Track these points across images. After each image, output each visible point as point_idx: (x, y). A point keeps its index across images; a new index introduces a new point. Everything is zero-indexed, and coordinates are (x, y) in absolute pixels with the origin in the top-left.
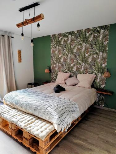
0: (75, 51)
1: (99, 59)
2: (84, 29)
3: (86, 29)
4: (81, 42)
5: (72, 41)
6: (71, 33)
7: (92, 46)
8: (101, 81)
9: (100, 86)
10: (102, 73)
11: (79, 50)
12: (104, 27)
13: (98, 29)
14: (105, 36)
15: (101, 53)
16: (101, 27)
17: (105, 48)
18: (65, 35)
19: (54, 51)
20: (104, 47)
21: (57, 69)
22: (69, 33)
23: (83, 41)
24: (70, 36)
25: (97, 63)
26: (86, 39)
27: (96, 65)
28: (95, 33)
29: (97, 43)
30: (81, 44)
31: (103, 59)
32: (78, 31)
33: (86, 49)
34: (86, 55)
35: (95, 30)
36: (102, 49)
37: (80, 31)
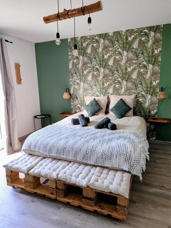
0: (111, 63)
1: (149, 75)
2: (124, 30)
3: (128, 31)
4: (120, 50)
5: (105, 47)
6: (104, 36)
7: (137, 56)
8: (150, 105)
9: (150, 112)
10: (153, 94)
11: (116, 62)
12: (155, 29)
13: (146, 30)
14: (156, 41)
15: (151, 66)
16: (151, 28)
17: (156, 59)
18: (93, 39)
19: (75, 65)
20: (156, 57)
21: (81, 91)
22: (100, 36)
23: (124, 48)
24: (102, 41)
25: (144, 80)
26: (127, 46)
27: (143, 82)
28: (142, 36)
29: (145, 52)
30: (120, 53)
31: (154, 74)
32: (114, 33)
33: (129, 60)
34: (129, 70)
35: (141, 32)
36: (153, 59)
37: (117, 34)
